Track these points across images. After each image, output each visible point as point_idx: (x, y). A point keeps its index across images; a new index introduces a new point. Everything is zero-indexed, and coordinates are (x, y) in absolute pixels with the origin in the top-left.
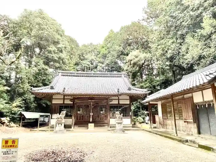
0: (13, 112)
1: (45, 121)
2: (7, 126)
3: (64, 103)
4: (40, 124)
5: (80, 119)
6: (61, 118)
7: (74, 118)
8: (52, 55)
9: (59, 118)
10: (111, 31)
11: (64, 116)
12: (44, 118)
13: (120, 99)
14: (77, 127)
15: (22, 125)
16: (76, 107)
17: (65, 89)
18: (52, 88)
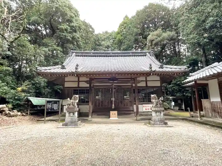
0: (16, 98)
1: (54, 108)
2: (6, 115)
3: (78, 87)
4: (47, 112)
5: (99, 106)
6: (73, 105)
7: (92, 104)
8: (64, 34)
9: (70, 105)
10: (126, 17)
11: (77, 101)
12: (52, 104)
13: (147, 80)
14: (96, 115)
15: (30, 113)
16: (93, 91)
17: (77, 66)
18: (63, 67)
